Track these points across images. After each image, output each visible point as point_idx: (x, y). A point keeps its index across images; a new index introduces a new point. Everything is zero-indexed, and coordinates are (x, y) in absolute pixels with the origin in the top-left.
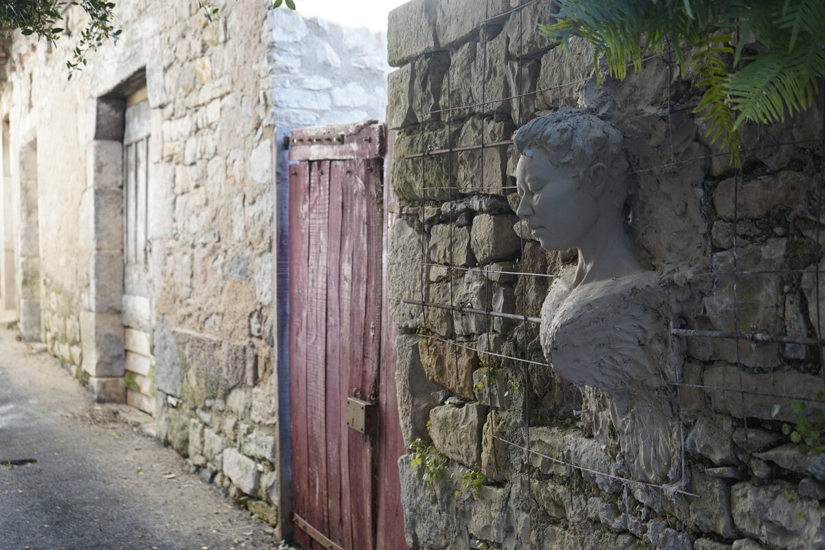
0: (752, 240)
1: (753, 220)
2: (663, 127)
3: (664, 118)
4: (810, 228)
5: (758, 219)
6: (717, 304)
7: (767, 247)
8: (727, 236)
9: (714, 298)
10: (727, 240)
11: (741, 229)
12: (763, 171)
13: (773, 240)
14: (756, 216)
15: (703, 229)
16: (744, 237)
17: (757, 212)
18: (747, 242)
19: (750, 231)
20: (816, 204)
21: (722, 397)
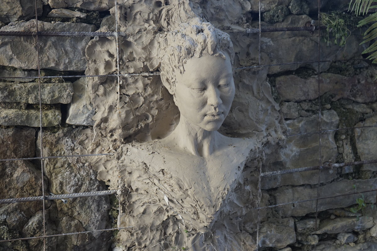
0: (314, 112)
1: (310, 101)
2: (247, 41)
3: (248, 35)
4: (350, 104)
5: (315, 100)
6: (290, 152)
7: (324, 116)
8: (296, 111)
9: (287, 149)
10: (297, 113)
11: (306, 106)
12: (313, 72)
13: (326, 111)
14: (312, 99)
15: (277, 107)
16: (307, 111)
17: (312, 96)
18: (310, 113)
19: (311, 107)
20: (355, 91)
21: (292, 207)
